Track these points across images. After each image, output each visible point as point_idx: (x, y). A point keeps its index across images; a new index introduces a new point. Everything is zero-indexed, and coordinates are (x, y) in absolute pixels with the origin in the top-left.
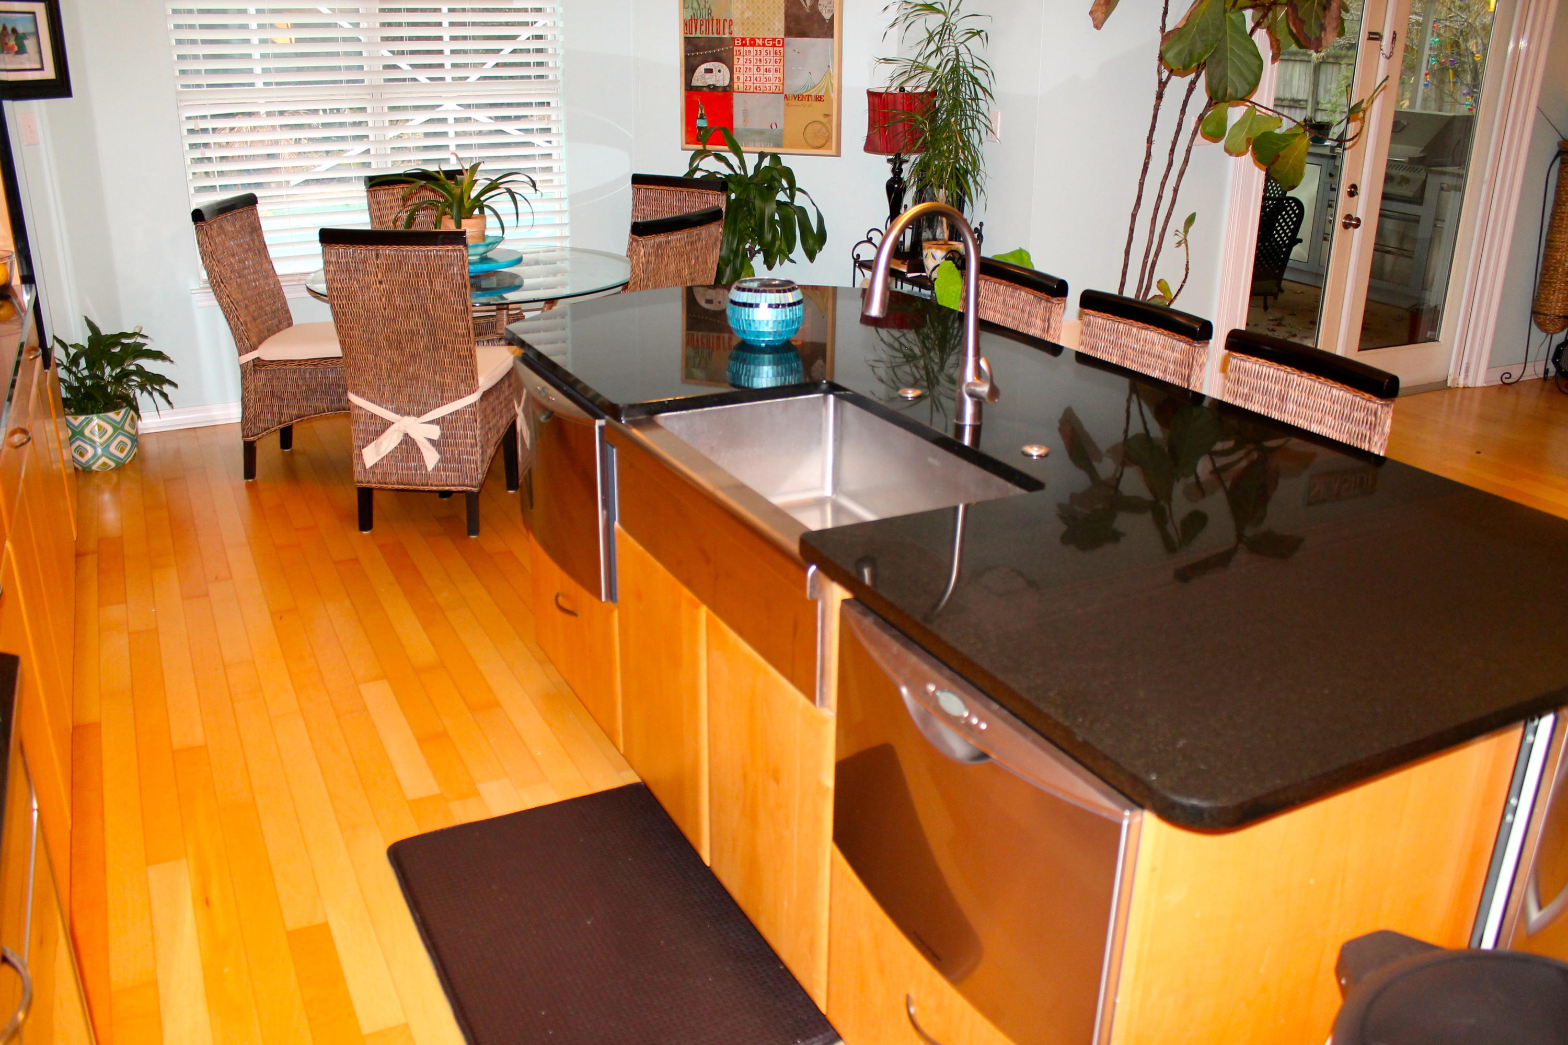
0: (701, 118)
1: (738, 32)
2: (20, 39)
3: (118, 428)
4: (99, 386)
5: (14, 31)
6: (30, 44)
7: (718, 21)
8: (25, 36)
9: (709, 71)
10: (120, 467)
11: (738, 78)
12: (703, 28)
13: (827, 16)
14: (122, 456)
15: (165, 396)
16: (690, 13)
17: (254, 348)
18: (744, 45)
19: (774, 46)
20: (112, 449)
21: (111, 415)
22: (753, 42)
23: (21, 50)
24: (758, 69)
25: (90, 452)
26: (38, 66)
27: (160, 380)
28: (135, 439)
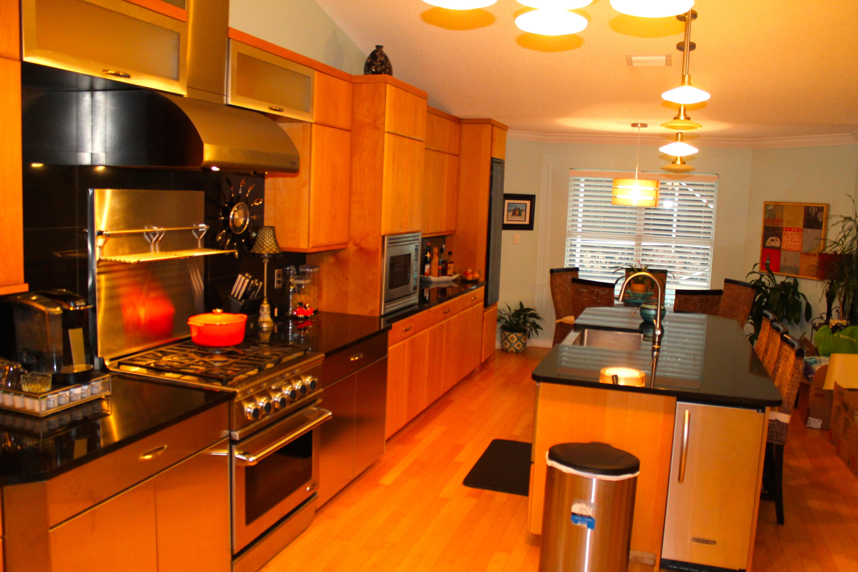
0: (768, 259)
1: (785, 225)
2: (520, 212)
3: (519, 339)
4: (518, 324)
5: (519, 209)
6: (523, 213)
7: (778, 220)
8: (522, 211)
9: (772, 240)
10: (517, 352)
11: (783, 244)
12: (772, 223)
13: (820, 220)
14: (518, 349)
15: (537, 332)
16: (767, 216)
17: (561, 318)
18: (787, 230)
19: (798, 231)
20: (516, 346)
21: (518, 334)
22: (790, 230)
23: (520, 215)
24: (792, 241)
25: (509, 345)
26: (524, 220)
27: (538, 327)
28: (524, 345)
